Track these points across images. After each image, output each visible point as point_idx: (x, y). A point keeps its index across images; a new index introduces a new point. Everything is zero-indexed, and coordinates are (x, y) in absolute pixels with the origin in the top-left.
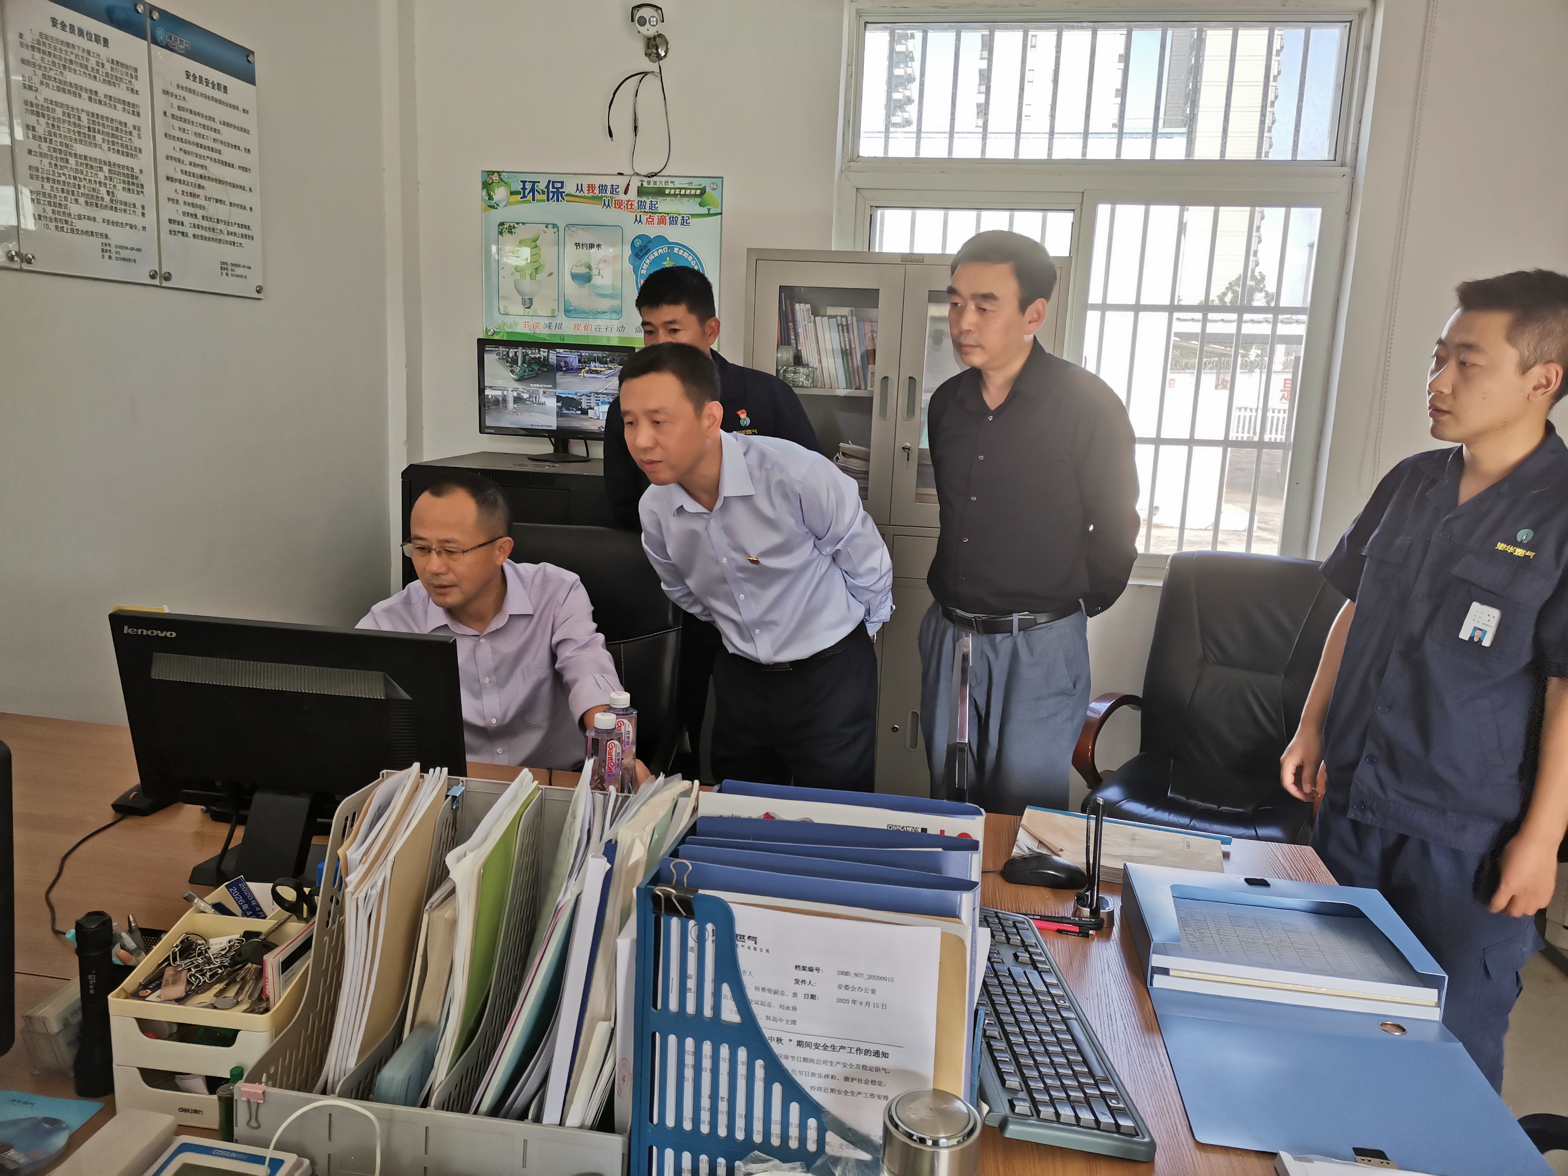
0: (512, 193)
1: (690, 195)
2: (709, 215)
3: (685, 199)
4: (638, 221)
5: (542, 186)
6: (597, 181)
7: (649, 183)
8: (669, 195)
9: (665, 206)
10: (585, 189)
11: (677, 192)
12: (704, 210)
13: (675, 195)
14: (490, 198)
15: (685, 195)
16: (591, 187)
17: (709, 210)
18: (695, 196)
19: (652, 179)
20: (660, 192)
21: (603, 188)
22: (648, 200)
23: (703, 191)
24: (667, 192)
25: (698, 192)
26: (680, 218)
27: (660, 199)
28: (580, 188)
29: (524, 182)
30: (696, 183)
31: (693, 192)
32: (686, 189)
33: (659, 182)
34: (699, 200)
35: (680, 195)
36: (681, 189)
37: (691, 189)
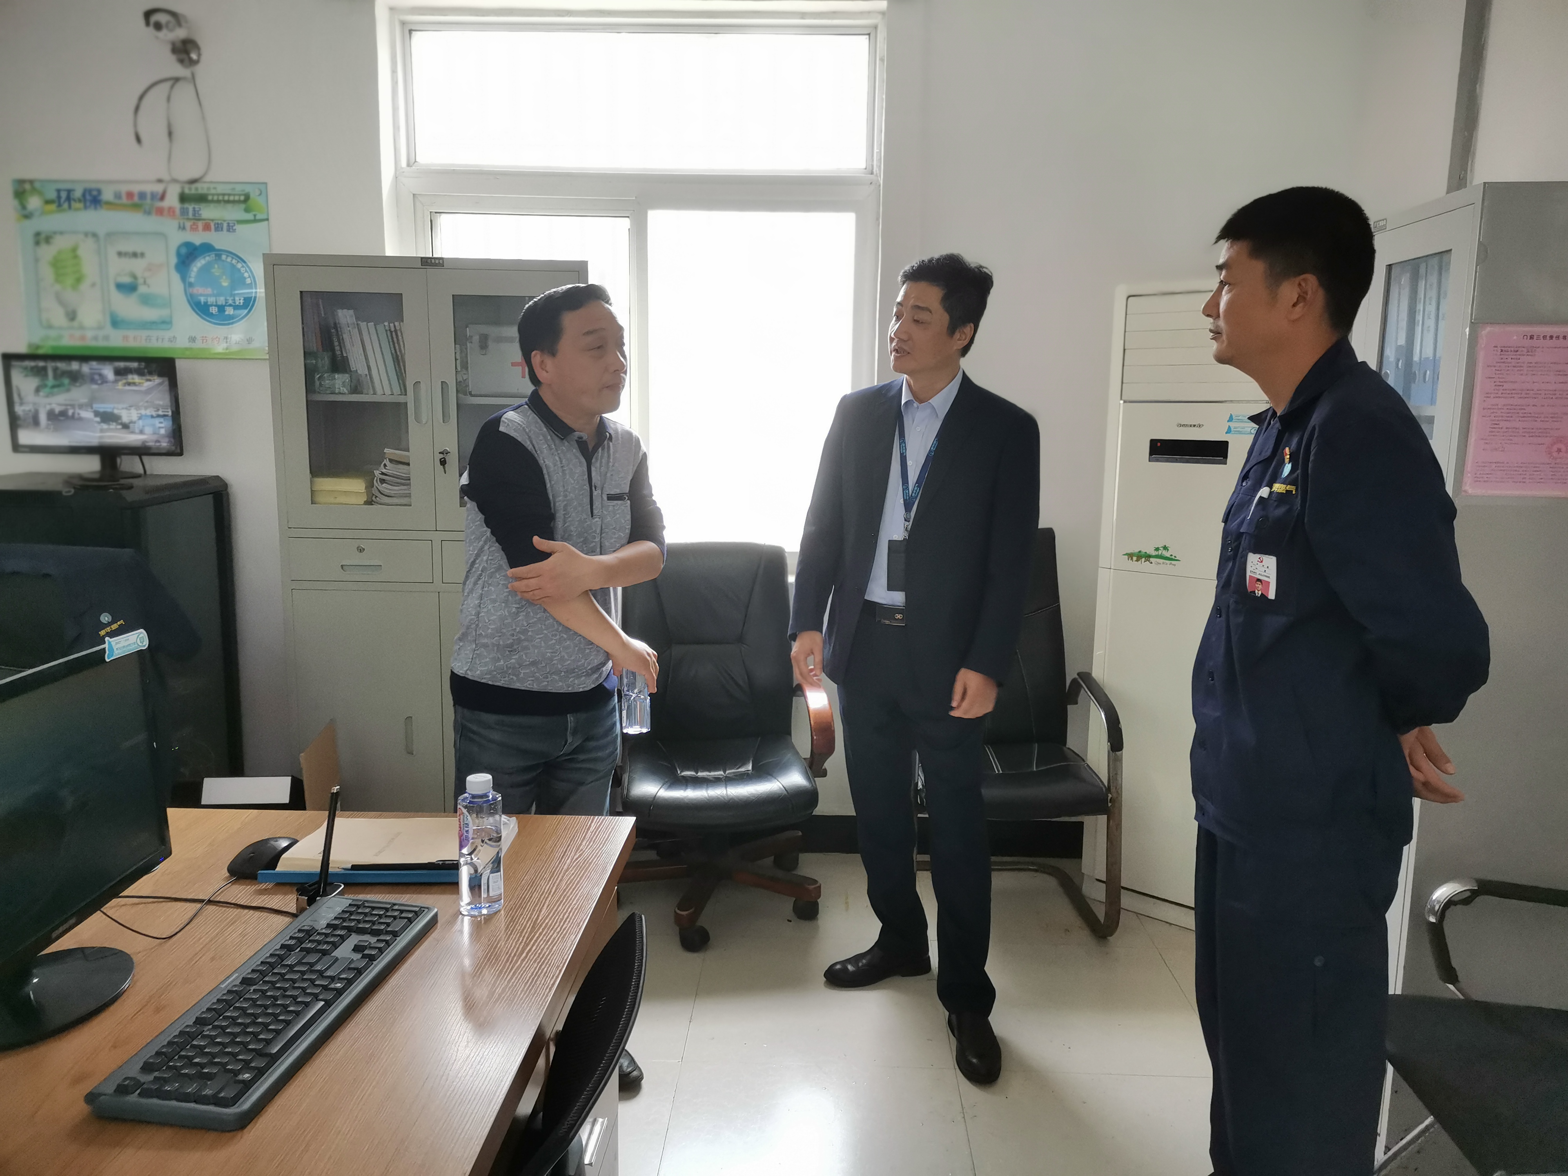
0: (48, 202)
1: (234, 202)
2: (255, 221)
3: (229, 206)
4: (182, 228)
5: (78, 194)
6: (136, 189)
7: (190, 189)
8: (212, 201)
9: (208, 212)
10: (124, 196)
11: (221, 198)
12: (250, 216)
13: (218, 201)
14: (24, 207)
15: (228, 202)
16: (130, 195)
17: (255, 216)
18: (239, 202)
19: (194, 186)
20: (202, 199)
21: (142, 195)
22: (190, 207)
23: (247, 198)
24: (210, 198)
25: (242, 198)
26: (225, 225)
27: (202, 206)
28: (118, 196)
29: (59, 191)
30: (239, 189)
31: (237, 198)
32: (229, 195)
33: (201, 188)
34: (243, 206)
35: (224, 201)
36: (224, 195)
37: (234, 195)
